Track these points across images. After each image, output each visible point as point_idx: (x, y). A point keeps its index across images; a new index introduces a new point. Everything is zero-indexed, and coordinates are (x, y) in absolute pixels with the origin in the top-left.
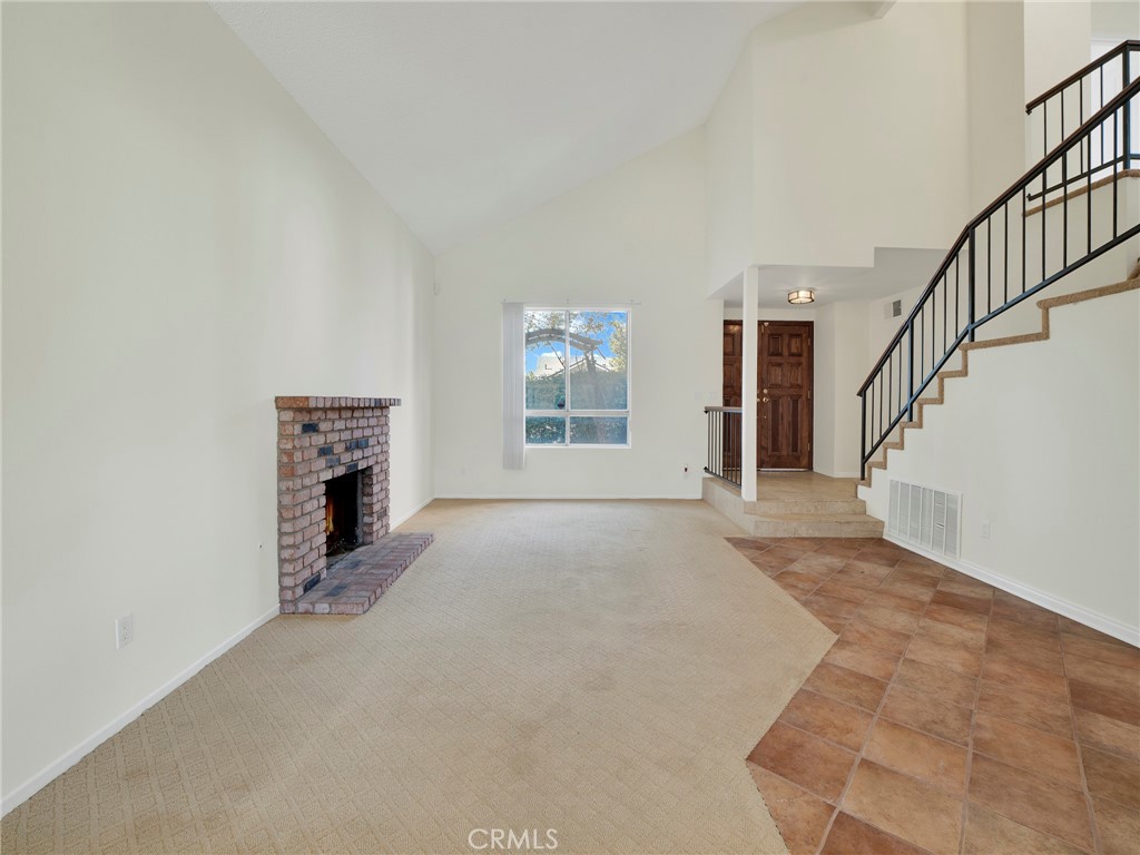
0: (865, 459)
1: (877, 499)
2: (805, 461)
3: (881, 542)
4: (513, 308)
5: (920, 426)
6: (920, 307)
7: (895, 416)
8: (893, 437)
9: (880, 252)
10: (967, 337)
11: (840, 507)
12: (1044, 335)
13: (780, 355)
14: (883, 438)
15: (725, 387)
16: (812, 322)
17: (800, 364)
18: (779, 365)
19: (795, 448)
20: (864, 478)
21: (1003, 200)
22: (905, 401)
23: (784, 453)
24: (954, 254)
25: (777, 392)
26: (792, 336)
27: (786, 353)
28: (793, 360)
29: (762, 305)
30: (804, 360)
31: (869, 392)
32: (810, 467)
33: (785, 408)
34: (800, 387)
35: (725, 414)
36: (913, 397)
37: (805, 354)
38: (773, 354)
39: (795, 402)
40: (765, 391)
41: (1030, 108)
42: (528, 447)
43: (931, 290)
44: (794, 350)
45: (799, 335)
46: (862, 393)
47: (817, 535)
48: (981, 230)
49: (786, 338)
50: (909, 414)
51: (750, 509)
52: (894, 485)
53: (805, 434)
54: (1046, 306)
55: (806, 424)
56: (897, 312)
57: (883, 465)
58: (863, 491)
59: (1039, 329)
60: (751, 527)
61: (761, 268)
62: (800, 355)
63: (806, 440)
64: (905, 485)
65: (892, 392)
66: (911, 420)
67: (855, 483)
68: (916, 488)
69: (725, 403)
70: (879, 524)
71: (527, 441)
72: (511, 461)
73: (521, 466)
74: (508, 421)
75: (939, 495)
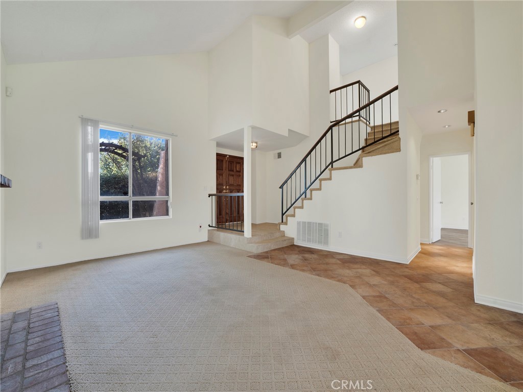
0: (283, 214)
3: (294, 246)
5: (311, 199)
6: (310, 154)
7: (298, 196)
8: (299, 203)
9: (290, 131)
10: (330, 167)
13: (233, 171)
14: (292, 205)
15: (217, 185)
16: (243, 158)
18: (233, 175)
19: (238, 213)
20: (284, 221)
21: (345, 119)
22: (303, 190)
24: (325, 135)
25: (231, 188)
26: (237, 163)
27: (235, 170)
28: (238, 173)
30: (241, 174)
31: (285, 187)
36: (306, 189)
37: (241, 171)
38: (230, 171)
40: (228, 187)
41: (331, 91)
42: (101, 222)
44: (238, 169)
46: (281, 187)
47: (277, 248)
48: (334, 128)
49: (235, 163)
50: (304, 195)
51: (250, 241)
52: (299, 223)
56: (279, 157)
57: (293, 216)
58: (283, 227)
64: (304, 223)
65: (295, 187)
66: (306, 197)
67: (279, 224)
68: (309, 223)
69: (217, 193)
70: (293, 239)
71: (101, 219)
72: (89, 233)
73: (97, 236)
74: (85, 203)
75: (320, 224)
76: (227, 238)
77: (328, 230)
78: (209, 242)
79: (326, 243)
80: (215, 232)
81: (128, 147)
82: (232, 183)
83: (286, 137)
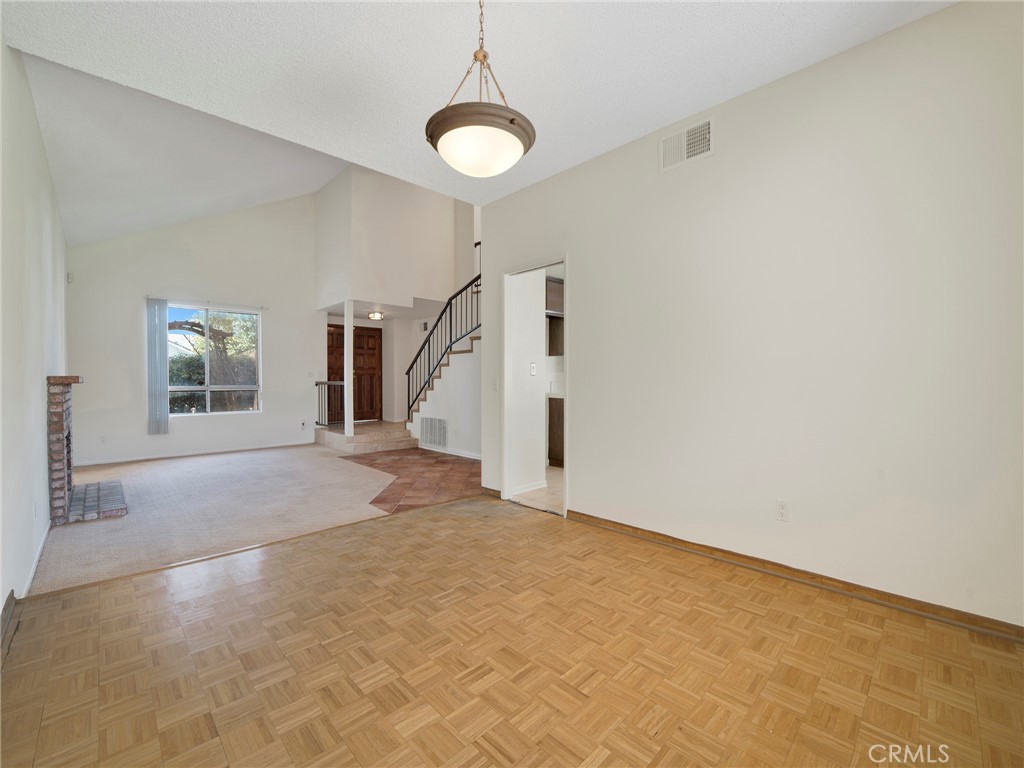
0: (410, 408)
1: (415, 429)
2: (378, 415)
3: (417, 448)
4: (155, 303)
5: (432, 389)
6: (436, 325)
7: (422, 385)
8: (422, 396)
9: (415, 300)
10: (449, 350)
11: (398, 434)
12: (471, 351)
13: (362, 348)
14: (418, 396)
15: (329, 368)
16: (381, 330)
17: (374, 354)
19: (372, 407)
20: (410, 418)
21: (465, 288)
22: (427, 377)
23: (366, 410)
24: (445, 310)
26: (369, 337)
27: (366, 347)
28: (370, 352)
29: (355, 317)
30: (376, 352)
31: (411, 372)
32: (381, 418)
33: (365, 382)
34: (374, 368)
35: (329, 386)
36: (430, 375)
37: (377, 348)
38: (358, 348)
39: (372, 378)
41: (476, 244)
42: (171, 416)
43: (440, 318)
44: (370, 346)
45: (373, 337)
46: (408, 373)
48: (453, 301)
49: (366, 337)
50: (428, 384)
51: (350, 440)
52: (422, 419)
53: (378, 397)
54: (472, 339)
55: (378, 392)
56: (426, 329)
57: (418, 411)
58: (409, 425)
59: (470, 348)
60: (350, 449)
61: (355, 301)
62: (374, 349)
63: (378, 402)
64: (427, 419)
65: (420, 373)
66: (429, 386)
67: (405, 422)
68: (431, 419)
69: (329, 379)
70: (417, 440)
71: (171, 412)
72: (157, 427)
73: (166, 431)
74: (153, 395)
75: (440, 420)
76: (332, 437)
77: (445, 428)
78: (315, 443)
79: (443, 443)
80: (322, 431)
81: (202, 323)
82: (361, 365)
83: (410, 308)
